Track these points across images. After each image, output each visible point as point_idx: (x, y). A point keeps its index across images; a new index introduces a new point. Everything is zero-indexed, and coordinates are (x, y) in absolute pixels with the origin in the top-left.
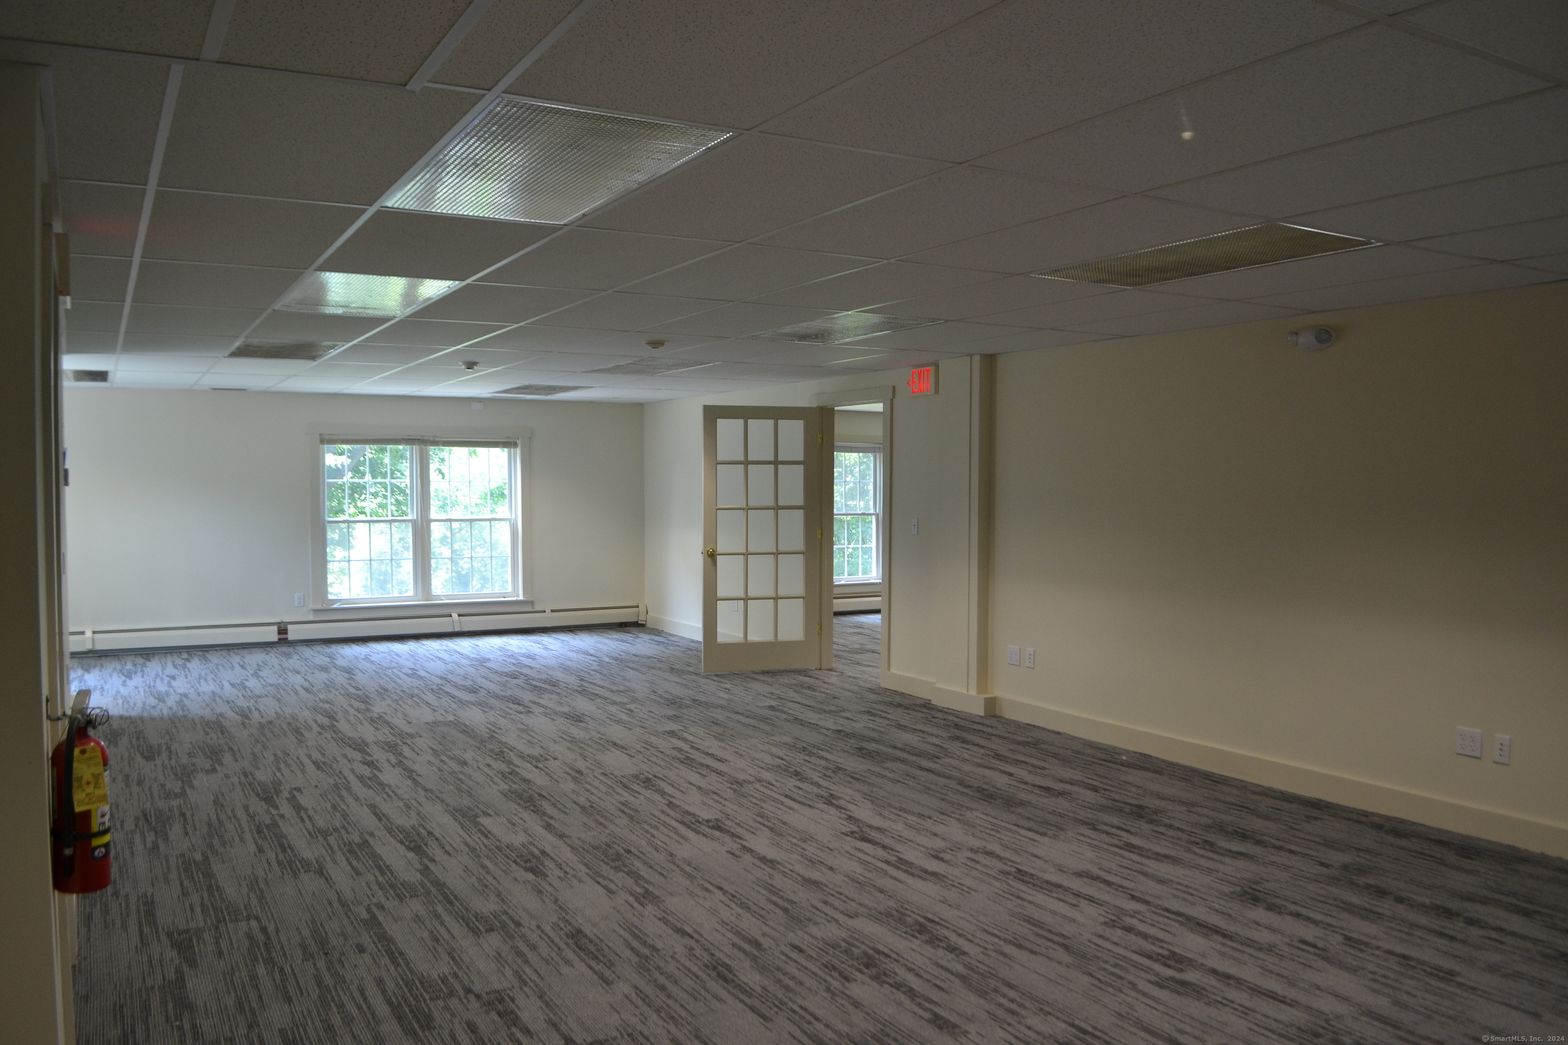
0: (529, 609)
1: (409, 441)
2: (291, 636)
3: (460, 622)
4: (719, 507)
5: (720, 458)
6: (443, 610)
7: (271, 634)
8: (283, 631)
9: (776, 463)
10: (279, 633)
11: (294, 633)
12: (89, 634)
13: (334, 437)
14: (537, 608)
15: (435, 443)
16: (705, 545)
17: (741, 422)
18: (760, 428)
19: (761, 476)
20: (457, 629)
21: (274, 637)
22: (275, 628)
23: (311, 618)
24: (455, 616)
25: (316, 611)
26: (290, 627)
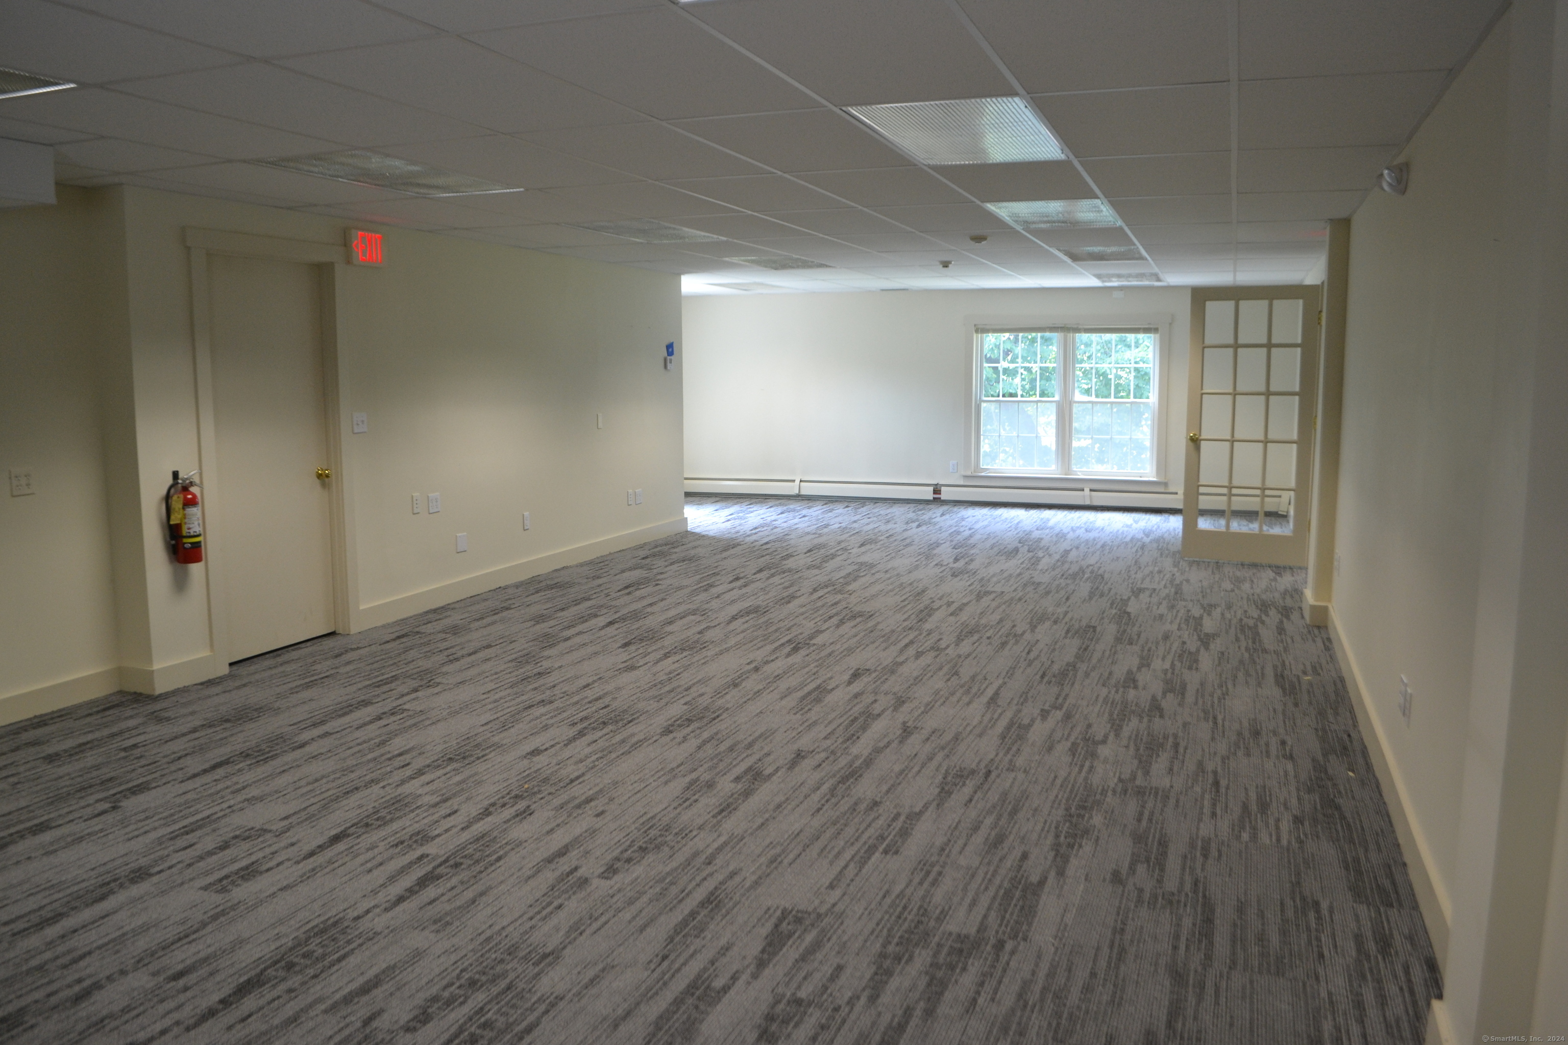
0: (1162, 490)
1: (1053, 329)
2: (943, 496)
3: (1091, 496)
4: (1204, 391)
5: (1208, 342)
6: (1076, 485)
7: (928, 493)
8: (937, 491)
9: (1269, 346)
10: (935, 493)
11: (946, 494)
12: (797, 482)
13: (988, 327)
14: (1171, 489)
15: (1077, 330)
16: (1188, 431)
17: (1231, 304)
18: (1255, 311)
19: (1252, 360)
20: (1088, 502)
21: (930, 496)
22: (931, 489)
23: (962, 483)
24: (1087, 490)
25: (966, 477)
26: (943, 489)
